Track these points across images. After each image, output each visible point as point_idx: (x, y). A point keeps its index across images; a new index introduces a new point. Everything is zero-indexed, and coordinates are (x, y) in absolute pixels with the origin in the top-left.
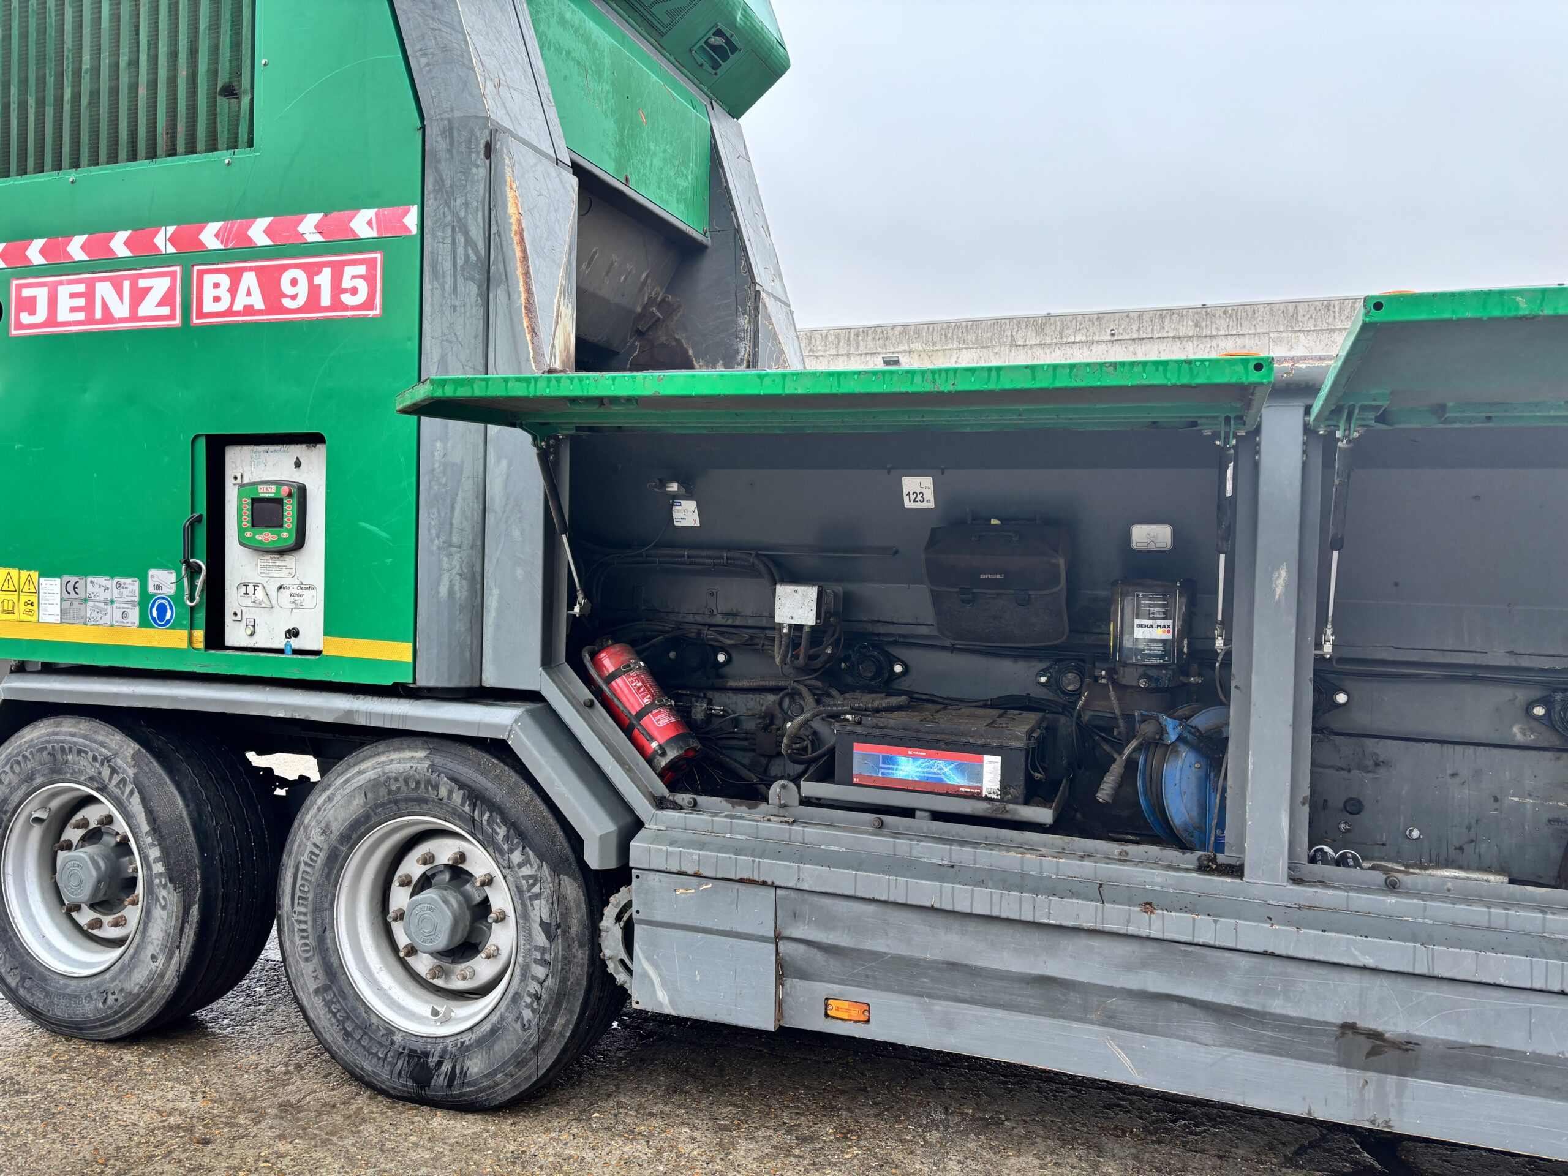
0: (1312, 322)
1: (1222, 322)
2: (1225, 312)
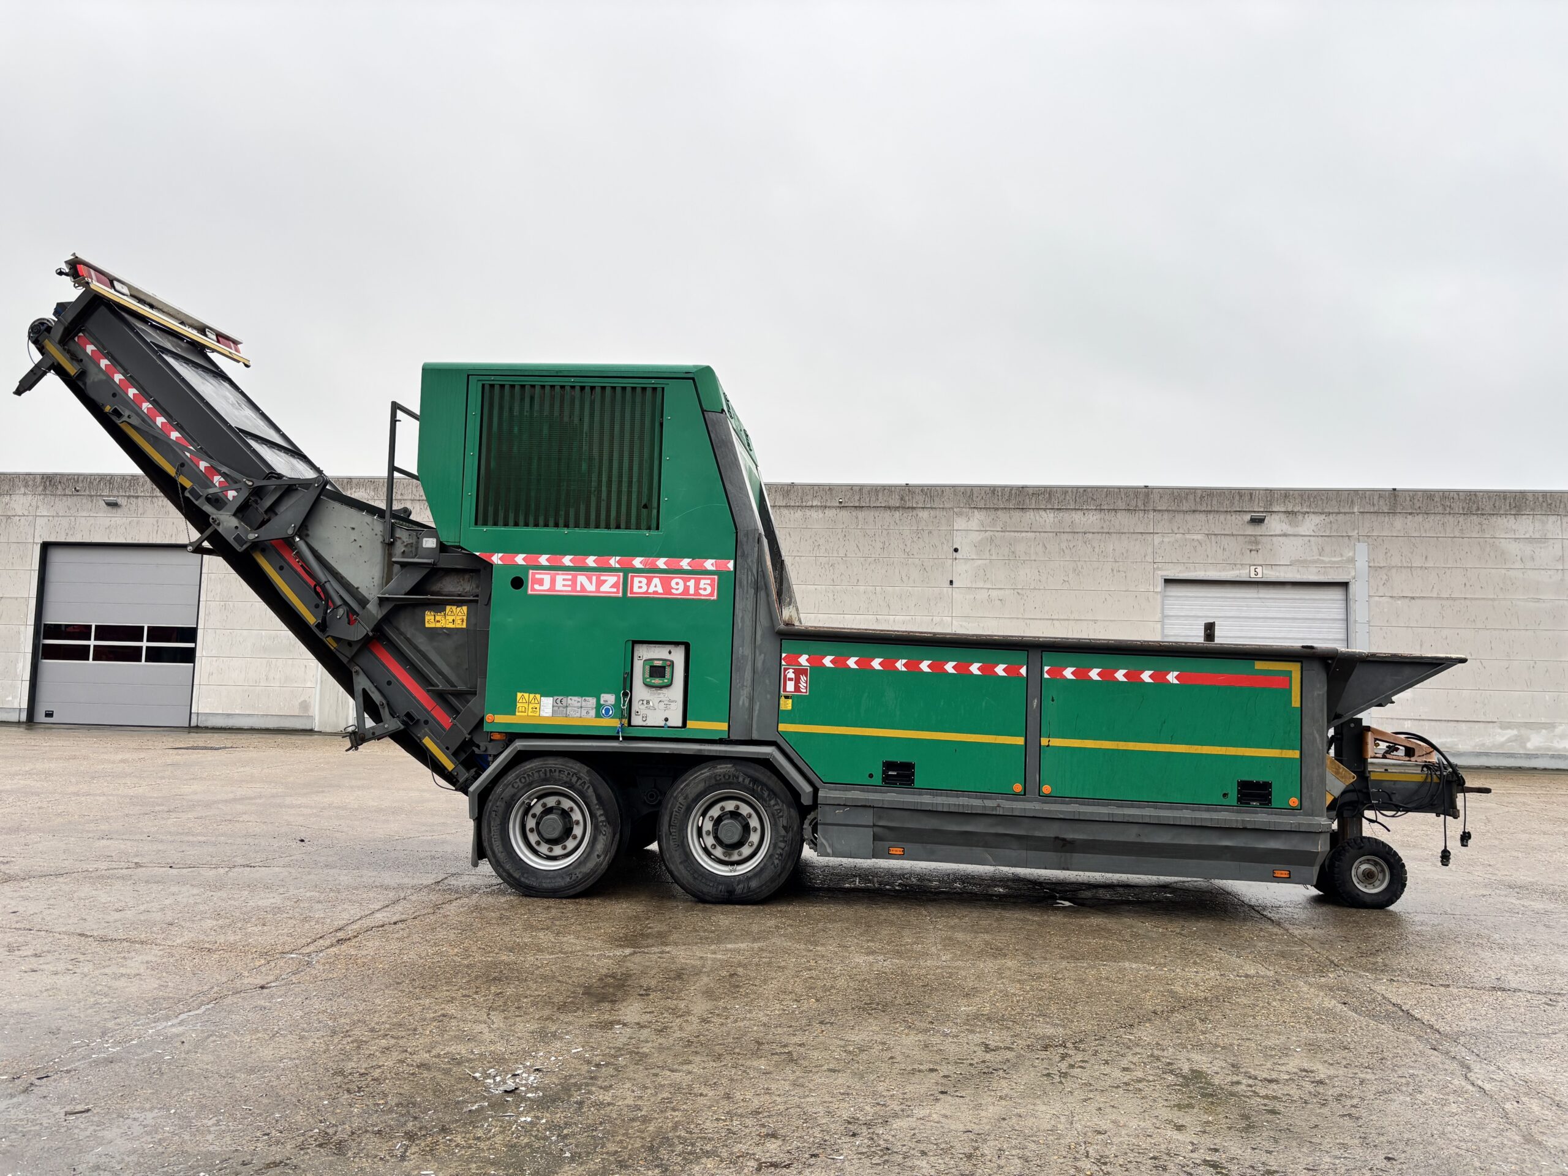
0: (983, 501)
1: (920, 498)
2: (922, 491)
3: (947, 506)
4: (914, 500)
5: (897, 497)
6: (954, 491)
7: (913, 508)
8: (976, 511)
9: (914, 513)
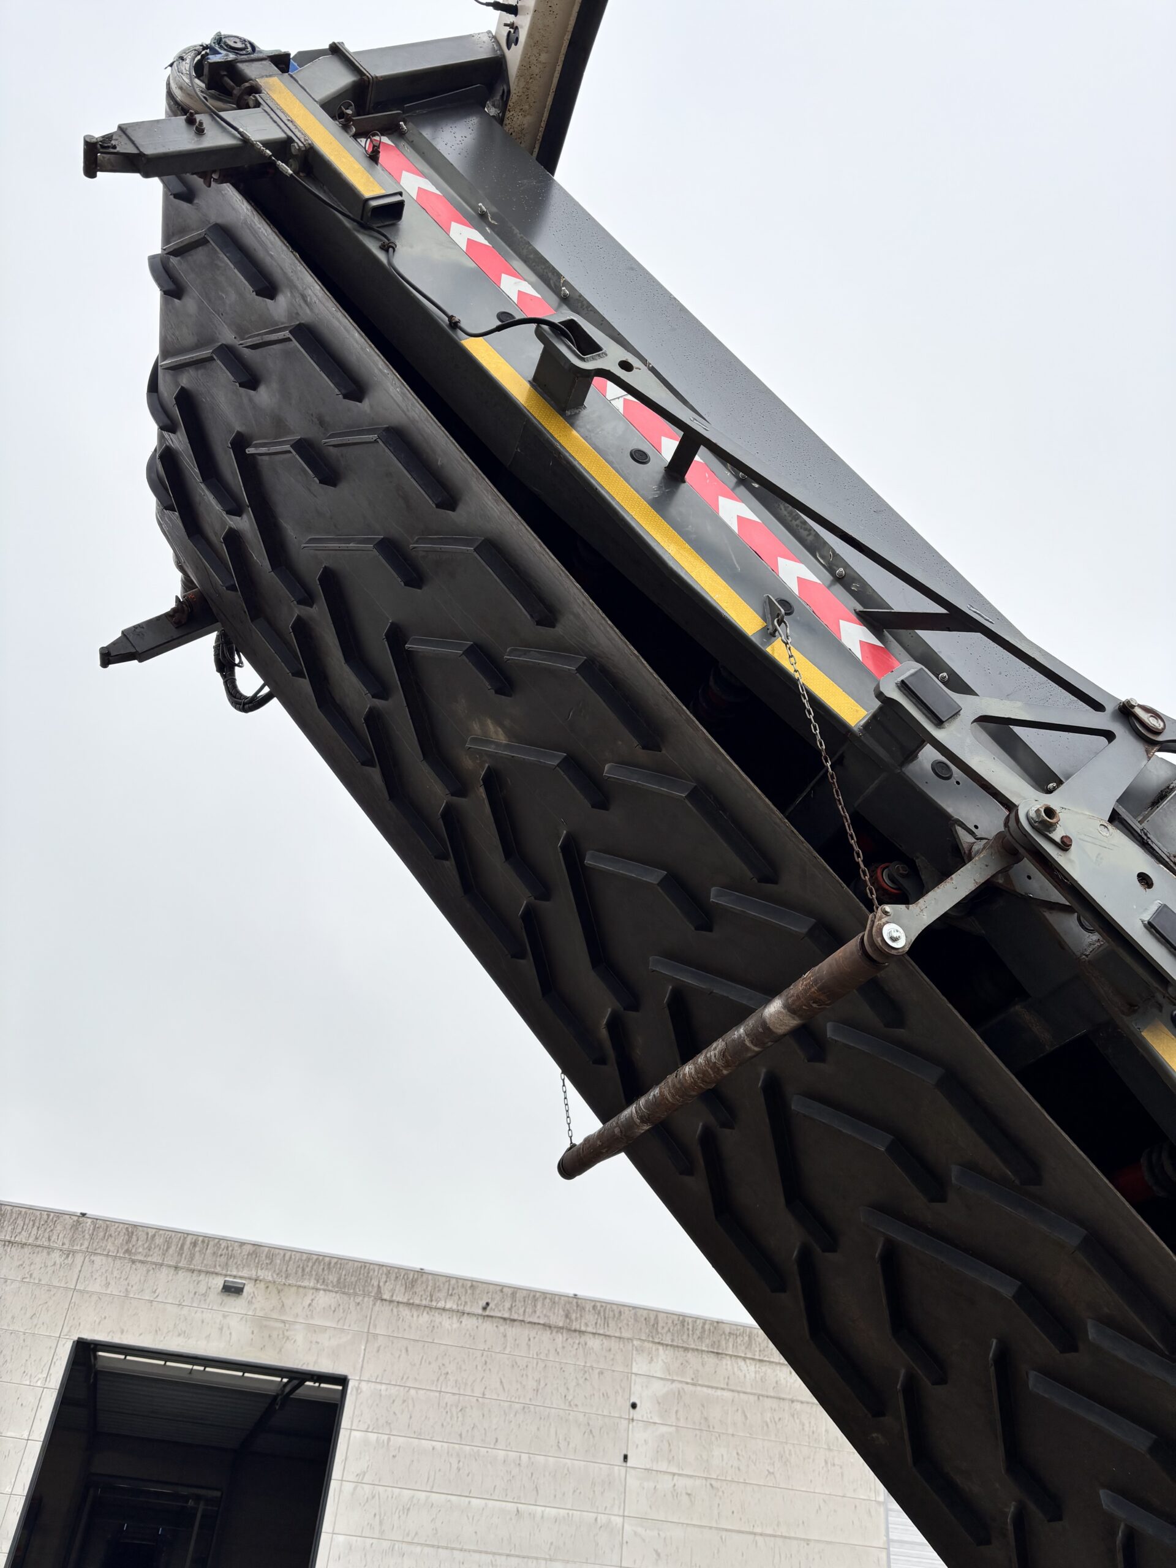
3: (625, 1335)
4: (583, 1321)
5: (561, 1312)
6: (635, 1314)
7: (581, 1332)
8: (661, 1348)
9: (582, 1340)
